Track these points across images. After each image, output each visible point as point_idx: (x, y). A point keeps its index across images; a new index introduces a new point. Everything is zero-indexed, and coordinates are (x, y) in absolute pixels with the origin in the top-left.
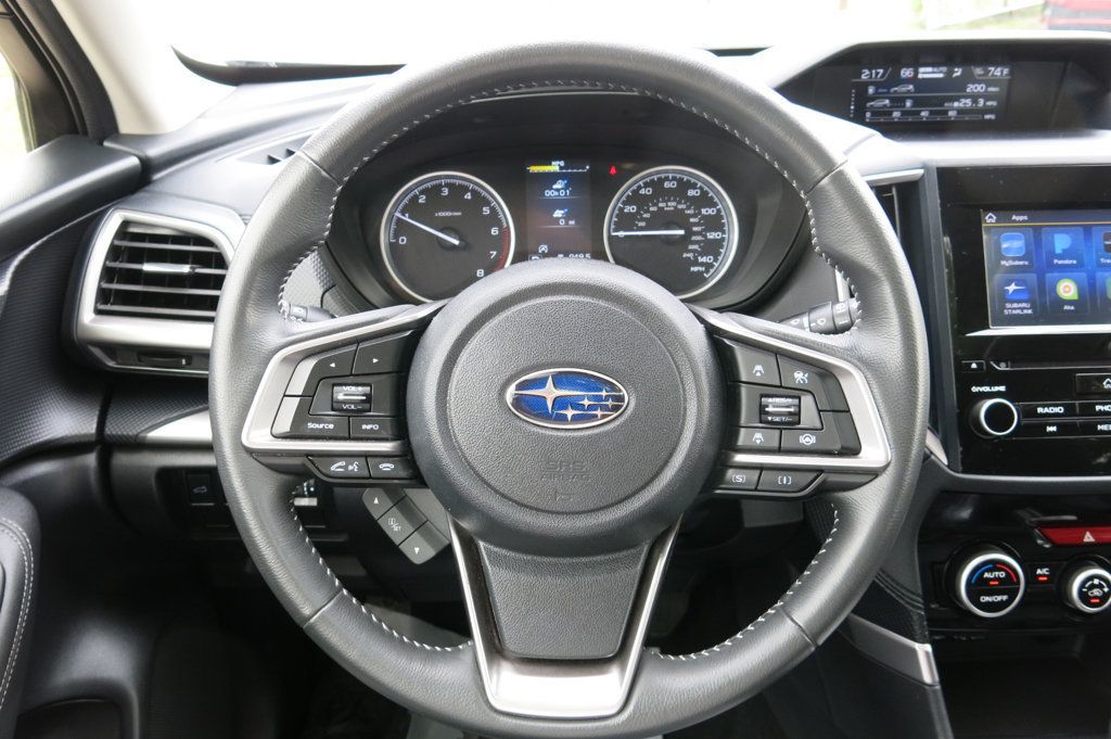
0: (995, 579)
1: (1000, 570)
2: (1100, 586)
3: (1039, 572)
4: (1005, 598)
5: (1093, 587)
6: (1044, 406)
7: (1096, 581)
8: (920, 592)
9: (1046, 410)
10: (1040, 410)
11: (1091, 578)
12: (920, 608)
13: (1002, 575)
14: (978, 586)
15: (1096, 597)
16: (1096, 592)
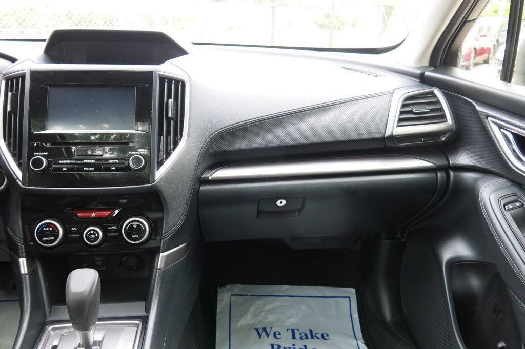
0: (48, 230)
1: (50, 227)
2: (94, 234)
3: (73, 229)
4: (53, 238)
5: (91, 234)
6: (62, 160)
7: (92, 232)
8: (22, 238)
9: (63, 162)
10: (60, 162)
11: (90, 230)
12: (21, 244)
13: (51, 229)
14: (42, 234)
15: (92, 238)
16: (92, 236)
